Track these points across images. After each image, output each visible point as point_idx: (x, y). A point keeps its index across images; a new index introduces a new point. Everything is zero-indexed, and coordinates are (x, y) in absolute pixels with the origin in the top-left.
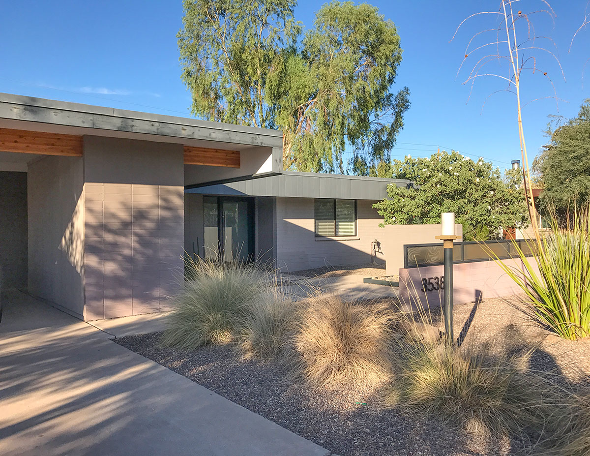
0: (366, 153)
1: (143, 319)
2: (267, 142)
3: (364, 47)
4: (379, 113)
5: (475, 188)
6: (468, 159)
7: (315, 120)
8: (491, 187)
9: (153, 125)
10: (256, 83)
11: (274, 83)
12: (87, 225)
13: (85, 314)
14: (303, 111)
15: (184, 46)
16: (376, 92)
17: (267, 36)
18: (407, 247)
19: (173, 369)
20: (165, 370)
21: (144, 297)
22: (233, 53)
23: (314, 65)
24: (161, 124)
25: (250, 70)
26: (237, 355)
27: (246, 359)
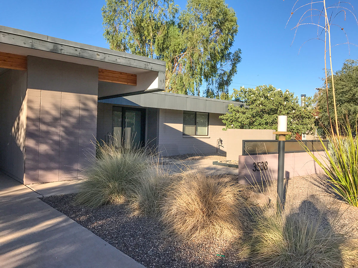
0: (214, 87)
1: (65, 184)
2: (155, 68)
3: (216, 23)
4: (222, 63)
5: (283, 108)
6: (279, 90)
7: (184, 65)
8: (292, 107)
9: (76, 50)
10: (149, 41)
11: (161, 42)
12: (28, 118)
13: (24, 180)
14: (178, 60)
15: (106, 16)
16: (222, 50)
17: (157, 13)
18: (244, 142)
19: (80, 222)
20: (74, 223)
21: (67, 169)
22: (136, 22)
23: (185, 32)
24: (82, 50)
25: (146, 33)
26: (129, 213)
27: (134, 216)
